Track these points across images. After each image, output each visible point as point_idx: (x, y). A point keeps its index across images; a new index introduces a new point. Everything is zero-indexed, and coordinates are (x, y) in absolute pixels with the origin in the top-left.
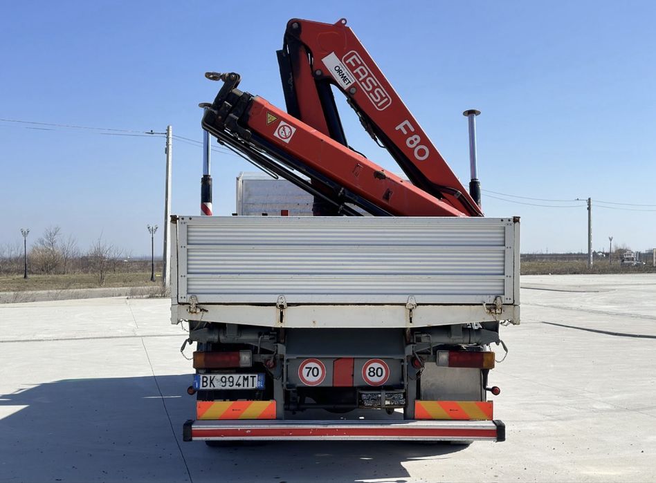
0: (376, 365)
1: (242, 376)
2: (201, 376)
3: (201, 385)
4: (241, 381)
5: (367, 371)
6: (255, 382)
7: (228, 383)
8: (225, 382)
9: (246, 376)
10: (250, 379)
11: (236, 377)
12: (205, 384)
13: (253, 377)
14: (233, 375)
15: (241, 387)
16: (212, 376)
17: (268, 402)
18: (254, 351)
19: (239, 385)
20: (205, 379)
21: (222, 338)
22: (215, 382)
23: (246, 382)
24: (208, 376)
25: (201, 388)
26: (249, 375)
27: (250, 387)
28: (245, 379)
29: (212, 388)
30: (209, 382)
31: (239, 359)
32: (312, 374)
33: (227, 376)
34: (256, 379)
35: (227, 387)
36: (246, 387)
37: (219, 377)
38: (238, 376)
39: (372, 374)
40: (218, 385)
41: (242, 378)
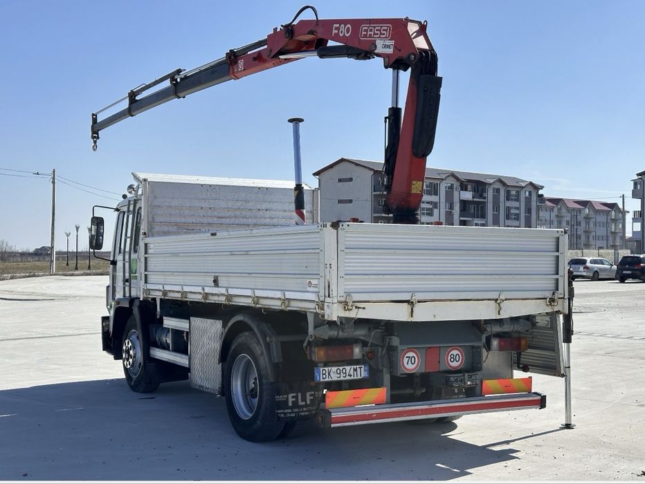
0: (455, 352)
1: (352, 367)
2: (321, 369)
3: (321, 378)
4: (352, 373)
5: (449, 358)
6: (361, 372)
7: (342, 374)
8: (340, 374)
9: (355, 367)
10: (358, 370)
11: (348, 368)
12: (324, 376)
13: (360, 368)
14: (346, 367)
15: (352, 378)
16: (330, 368)
17: (379, 389)
18: (364, 344)
19: (350, 376)
20: (324, 372)
21: (341, 333)
22: (332, 374)
23: (355, 373)
24: (326, 369)
25: (322, 380)
26: (358, 367)
27: (359, 377)
28: (355, 370)
29: (330, 379)
30: (327, 374)
31: (352, 352)
32: (410, 362)
33: (341, 368)
34: (362, 369)
35: (342, 378)
36: (356, 378)
37: (334, 369)
38: (349, 367)
39: (452, 360)
40: (334, 377)
41: (352, 369)
